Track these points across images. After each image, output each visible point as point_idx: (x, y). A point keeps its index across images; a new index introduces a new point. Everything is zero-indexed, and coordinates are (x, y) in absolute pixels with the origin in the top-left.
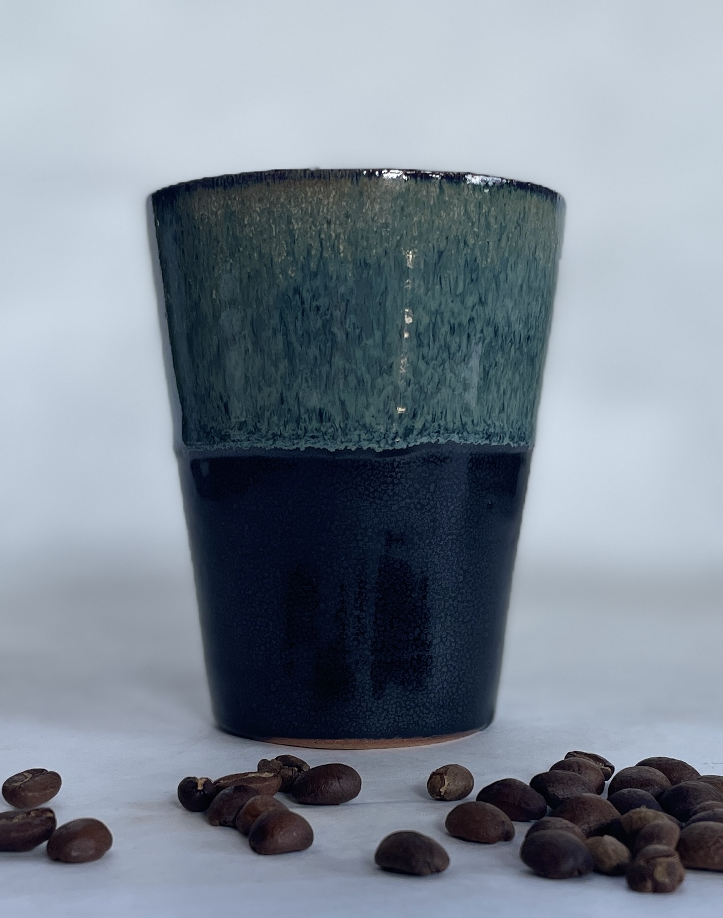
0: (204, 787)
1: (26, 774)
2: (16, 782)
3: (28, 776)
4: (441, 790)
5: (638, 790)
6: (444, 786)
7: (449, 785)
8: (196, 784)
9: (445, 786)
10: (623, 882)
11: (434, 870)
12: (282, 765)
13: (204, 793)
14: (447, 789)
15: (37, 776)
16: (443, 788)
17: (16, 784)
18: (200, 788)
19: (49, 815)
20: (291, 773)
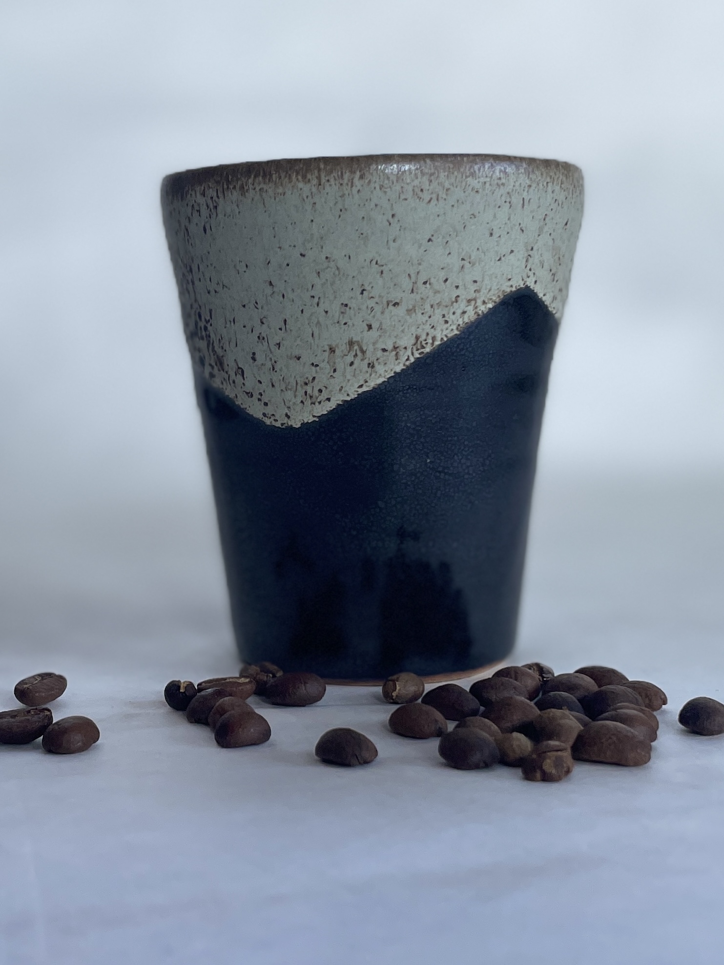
0: (186, 690)
1: (36, 677)
2: (26, 684)
3: (38, 679)
4: (393, 694)
5: (563, 693)
6: (395, 691)
7: (400, 690)
8: (179, 687)
9: (397, 691)
10: (519, 772)
11: (362, 762)
12: (259, 671)
13: (186, 694)
14: (399, 693)
15: (46, 679)
16: (395, 692)
17: (25, 686)
18: (182, 690)
19: (47, 713)
20: (265, 679)
